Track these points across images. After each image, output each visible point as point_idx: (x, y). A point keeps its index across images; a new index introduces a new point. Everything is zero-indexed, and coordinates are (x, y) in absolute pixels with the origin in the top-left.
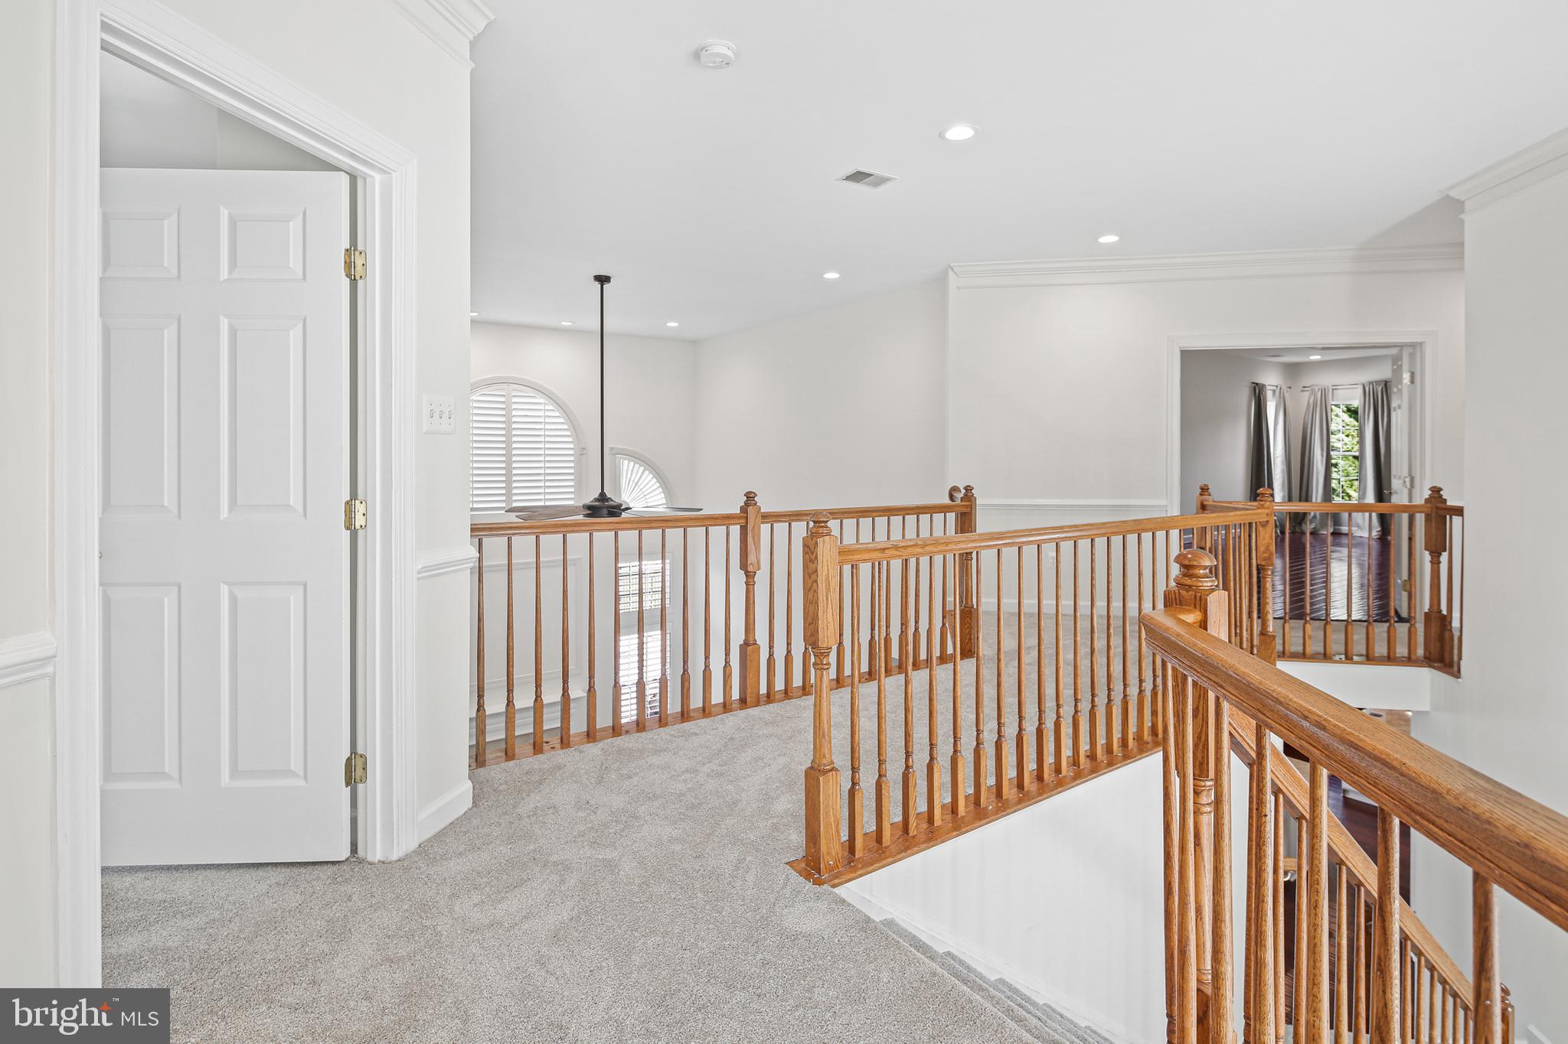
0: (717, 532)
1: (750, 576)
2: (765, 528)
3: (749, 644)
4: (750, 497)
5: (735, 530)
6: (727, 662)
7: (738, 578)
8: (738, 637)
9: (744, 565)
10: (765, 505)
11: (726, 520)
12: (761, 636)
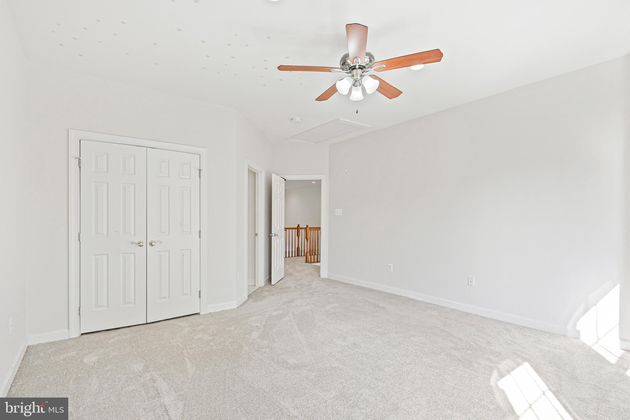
0: (294, 230)
1: (298, 237)
2: (301, 230)
3: (298, 247)
4: (298, 225)
5: (296, 230)
6: (295, 250)
7: (297, 237)
8: (297, 247)
9: (297, 236)
10: (301, 226)
11: (295, 228)
12: (300, 247)
